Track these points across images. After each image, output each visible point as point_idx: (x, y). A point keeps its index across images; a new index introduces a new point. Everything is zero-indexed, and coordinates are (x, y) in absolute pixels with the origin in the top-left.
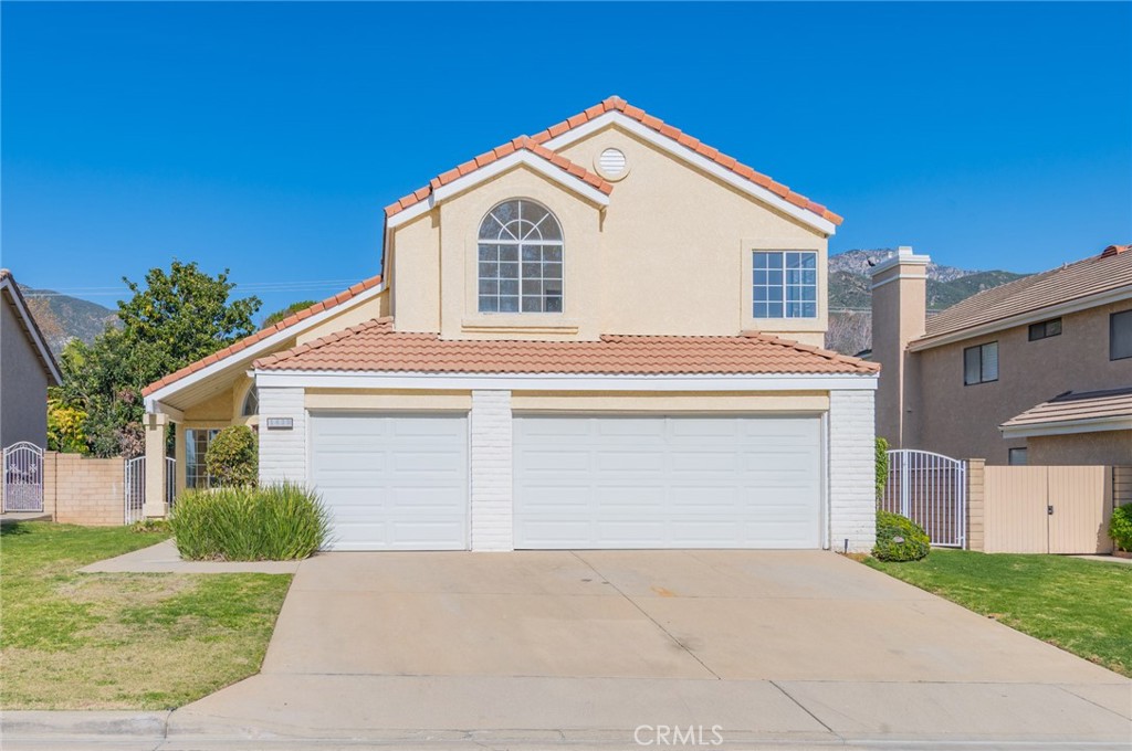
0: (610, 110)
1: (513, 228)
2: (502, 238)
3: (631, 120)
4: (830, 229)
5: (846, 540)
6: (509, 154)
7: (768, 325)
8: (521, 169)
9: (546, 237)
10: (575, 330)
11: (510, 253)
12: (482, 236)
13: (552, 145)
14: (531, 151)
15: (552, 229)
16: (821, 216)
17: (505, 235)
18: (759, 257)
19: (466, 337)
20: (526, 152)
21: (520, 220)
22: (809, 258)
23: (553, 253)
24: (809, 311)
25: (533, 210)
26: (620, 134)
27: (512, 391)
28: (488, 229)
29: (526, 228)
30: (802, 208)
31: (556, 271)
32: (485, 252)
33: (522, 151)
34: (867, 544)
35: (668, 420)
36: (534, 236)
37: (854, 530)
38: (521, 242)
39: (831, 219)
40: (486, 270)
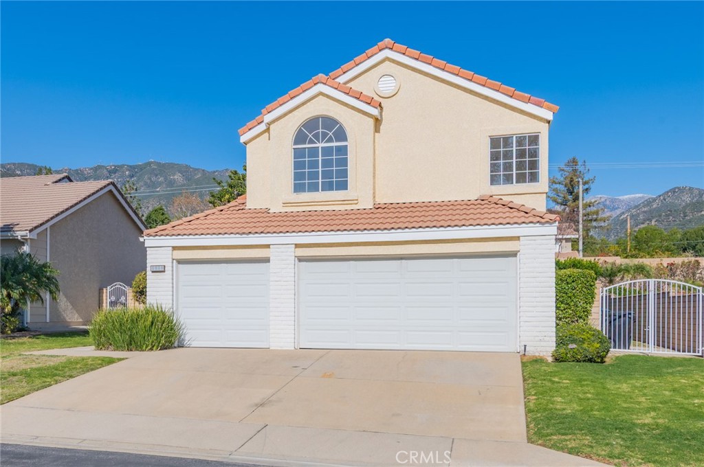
0: (383, 49)
1: (316, 136)
2: (309, 143)
3: (399, 54)
4: (549, 115)
5: (525, 346)
6: (310, 88)
7: (502, 190)
8: (321, 96)
9: (337, 140)
10: (356, 202)
11: (314, 152)
12: (296, 143)
13: (341, 80)
14: (325, 84)
15: (341, 135)
16: (542, 107)
17: (311, 142)
18: (495, 142)
19: (284, 210)
20: (322, 85)
21: (320, 130)
22: (534, 139)
23: (343, 150)
24: (534, 178)
25: (330, 122)
26: (392, 64)
27: (296, 245)
28: (300, 138)
29: (325, 135)
30: (527, 103)
31: (344, 162)
32: (298, 154)
33: (319, 85)
34: (548, 349)
35: (403, 261)
36: (330, 140)
37: (537, 339)
38: (321, 145)
39: (549, 109)
40: (298, 165)
